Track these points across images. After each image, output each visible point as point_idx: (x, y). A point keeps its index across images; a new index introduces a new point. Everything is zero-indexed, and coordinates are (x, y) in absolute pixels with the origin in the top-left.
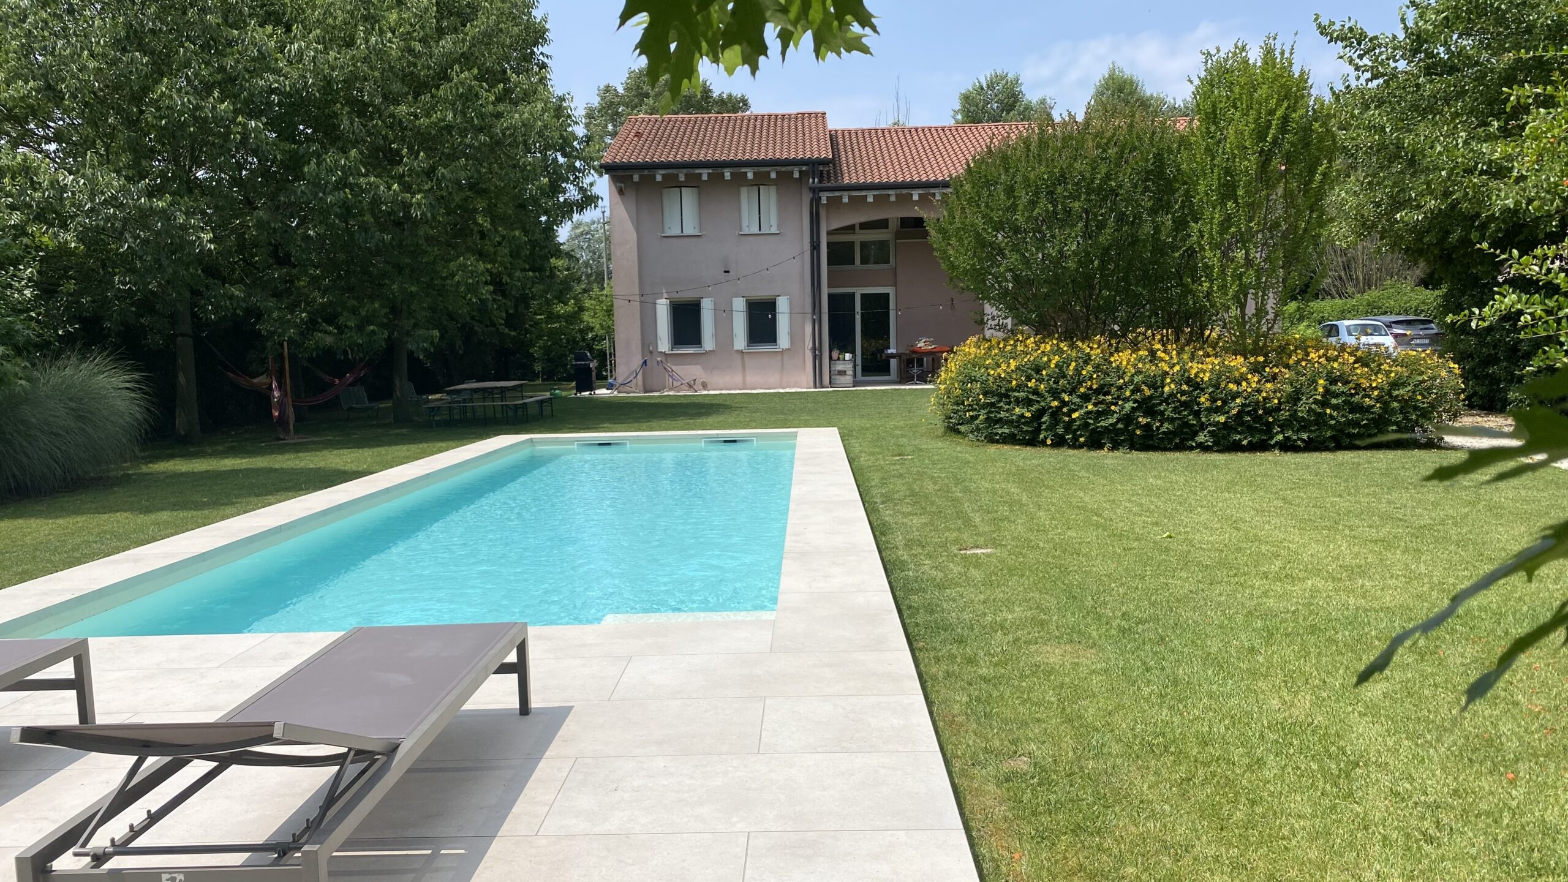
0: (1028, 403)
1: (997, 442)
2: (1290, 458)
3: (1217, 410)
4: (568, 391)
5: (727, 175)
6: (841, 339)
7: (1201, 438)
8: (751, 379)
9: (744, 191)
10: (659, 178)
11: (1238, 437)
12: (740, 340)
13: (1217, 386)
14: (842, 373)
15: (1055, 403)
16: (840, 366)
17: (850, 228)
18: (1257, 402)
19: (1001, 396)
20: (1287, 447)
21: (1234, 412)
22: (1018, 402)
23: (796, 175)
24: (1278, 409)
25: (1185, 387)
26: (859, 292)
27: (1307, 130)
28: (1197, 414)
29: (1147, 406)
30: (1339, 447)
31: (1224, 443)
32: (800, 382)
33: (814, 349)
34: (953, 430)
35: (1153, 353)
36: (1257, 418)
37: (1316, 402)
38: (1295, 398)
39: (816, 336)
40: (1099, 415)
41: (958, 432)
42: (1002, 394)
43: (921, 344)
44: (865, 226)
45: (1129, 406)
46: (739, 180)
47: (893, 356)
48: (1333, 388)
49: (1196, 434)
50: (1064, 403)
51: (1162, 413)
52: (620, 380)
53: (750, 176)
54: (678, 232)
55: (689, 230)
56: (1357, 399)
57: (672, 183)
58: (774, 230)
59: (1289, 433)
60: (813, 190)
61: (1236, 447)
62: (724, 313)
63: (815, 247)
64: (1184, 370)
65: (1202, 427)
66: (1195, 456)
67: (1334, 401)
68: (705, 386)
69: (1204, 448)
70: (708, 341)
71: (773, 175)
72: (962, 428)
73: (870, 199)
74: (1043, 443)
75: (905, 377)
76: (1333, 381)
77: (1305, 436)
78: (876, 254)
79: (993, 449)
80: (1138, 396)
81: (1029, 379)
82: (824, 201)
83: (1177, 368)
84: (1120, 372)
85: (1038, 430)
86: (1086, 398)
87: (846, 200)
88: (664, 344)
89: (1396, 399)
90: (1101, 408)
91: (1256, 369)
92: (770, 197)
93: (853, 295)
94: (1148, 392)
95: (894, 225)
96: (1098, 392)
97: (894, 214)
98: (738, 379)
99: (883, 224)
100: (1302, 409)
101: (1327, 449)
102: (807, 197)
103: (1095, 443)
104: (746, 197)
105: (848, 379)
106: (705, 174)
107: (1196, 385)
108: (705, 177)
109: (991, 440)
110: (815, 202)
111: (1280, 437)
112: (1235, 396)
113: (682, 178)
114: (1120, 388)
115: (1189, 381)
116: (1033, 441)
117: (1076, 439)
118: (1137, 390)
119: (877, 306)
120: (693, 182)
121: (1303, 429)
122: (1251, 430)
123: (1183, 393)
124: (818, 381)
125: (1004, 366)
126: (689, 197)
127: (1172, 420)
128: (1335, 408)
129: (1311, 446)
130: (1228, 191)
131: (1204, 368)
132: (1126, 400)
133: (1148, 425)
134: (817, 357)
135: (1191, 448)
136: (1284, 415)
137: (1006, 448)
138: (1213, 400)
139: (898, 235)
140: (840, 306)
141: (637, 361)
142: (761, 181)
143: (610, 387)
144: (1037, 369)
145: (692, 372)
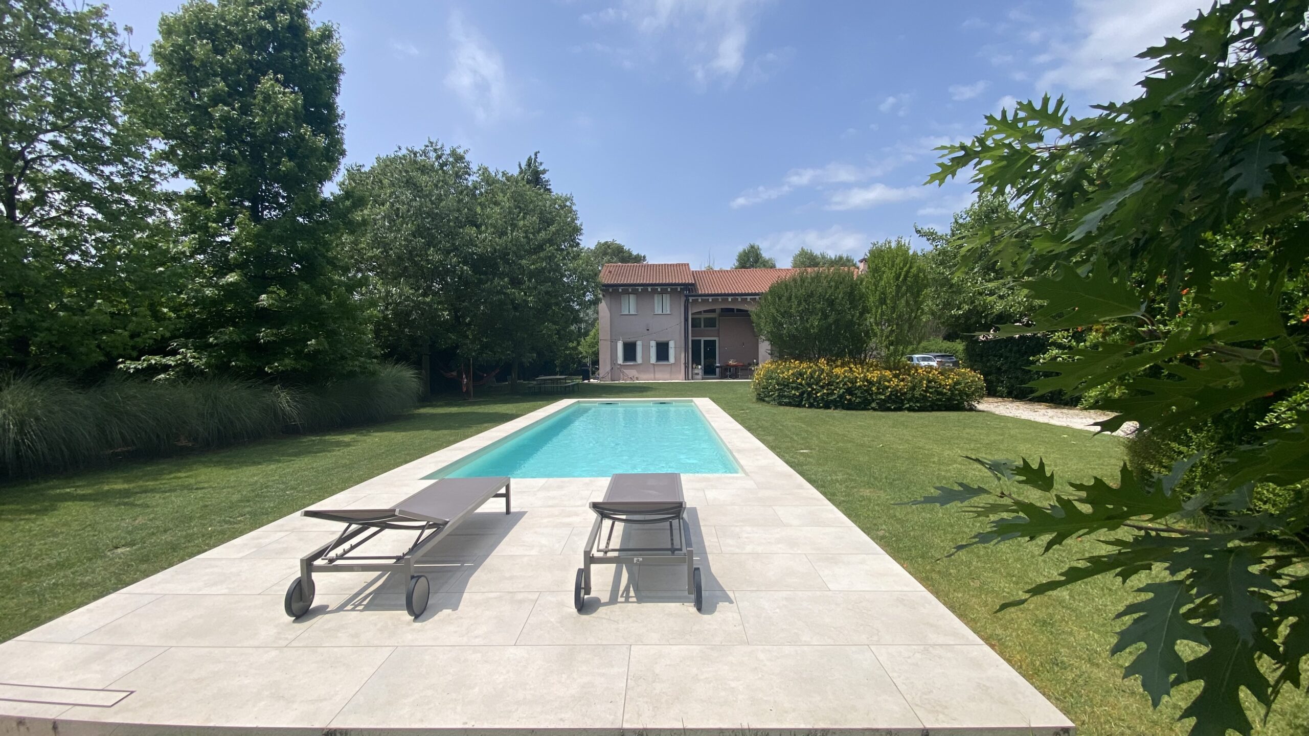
0: (797, 389)
1: (783, 405)
2: (912, 414)
3: (880, 393)
4: (578, 380)
5: (650, 290)
6: (696, 360)
7: (873, 405)
8: (657, 376)
9: (656, 296)
10: (620, 290)
11: (889, 405)
12: (653, 359)
13: (880, 383)
14: (697, 374)
15: (810, 389)
16: (696, 371)
17: (700, 313)
18: (897, 390)
19: (785, 386)
20: (910, 409)
21: (888, 394)
22: (793, 388)
23: (679, 290)
24: (905, 393)
25: (866, 383)
26: (703, 339)
27: (917, 276)
28: (871, 395)
29: (849, 391)
30: (933, 410)
31: (883, 407)
32: (679, 378)
33: (685, 363)
34: (761, 399)
35: (851, 368)
36: (897, 397)
37: (923, 390)
38: (913, 388)
39: (686, 358)
40: (828, 394)
41: (764, 401)
42: (785, 384)
43: (730, 362)
44: (705, 311)
45: (841, 391)
46: (654, 291)
47: (718, 367)
48: (930, 385)
49: (870, 403)
50: (813, 389)
51: (856, 394)
52: (601, 376)
53: (659, 290)
54: (627, 313)
55: (632, 312)
56: (940, 389)
57: (625, 292)
58: (668, 312)
59: (911, 404)
60: (686, 296)
61: (889, 409)
62: (646, 348)
63: (686, 320)
64: (865, 376)
65: (873, 400)
66: (870, 412)
67: (930, 390)
68: (637, 379)
69: (874, 409)
70: (639, 360)
71: (669, 290)
72: (767, 399)
73: (710, 300)
74: (804, 406)
75: (723, 376)
76: (929, 381)
77: (918, 405)
78: (710, 323)
79: (782, 408)
80: (846, 386)
81: (798, 379)
82: (691, 301)
83: (862, 375)
84: (837, 376)
85: (802, 400)
86: (823, 387)
87: (700, 300)
88: (620, 361)
89: (956, 390)
90: (829, 391)
91: (896, 376)
92: (667, 299)
93: (700, 341)
94: (850, 385)
95: (718, 311)
96: (828, 384)
97: (718, 307)
98: (652, 376)
99: (713, 311)
100: (917, 393)
101: (928, 411)
102: (683, 299)
103: (827, 406)
104: (657, 298)
105: (700, 377)
106: (640, 289)
107: (871, 383)
108: (640, 290)
109: (780, 404)
110: (687, 301)
111: (908, 405)
112: (888, 387)
113: (630, 290)
114: (838, 383)
115: (867, 381)
116: (799, 405)
117: (818, 404)
118: (845, 384)
119: (710, 345)
120: (635, 292)
121: (917, 402)
122: (894, 402)
123: (865, 386)
124: (687, 378)
125: (786, 373)
126: (632, 298)
127: (860, 397)
128: (931, 393)
129: (921, 409)
130: (883, 301)
131: (874, 375)
132: (840, 388)
133: (850, 399)
134: (686, 367)
135: (869, 409)
136: (909, 396)
137: (787, 408)
138: (878, 389)
139: (720, 315)
140: (696, 344)
141: (608, 368)
142: (664, 292)
143: (597, 379)
144: (801, 374)
145: (632, 373)
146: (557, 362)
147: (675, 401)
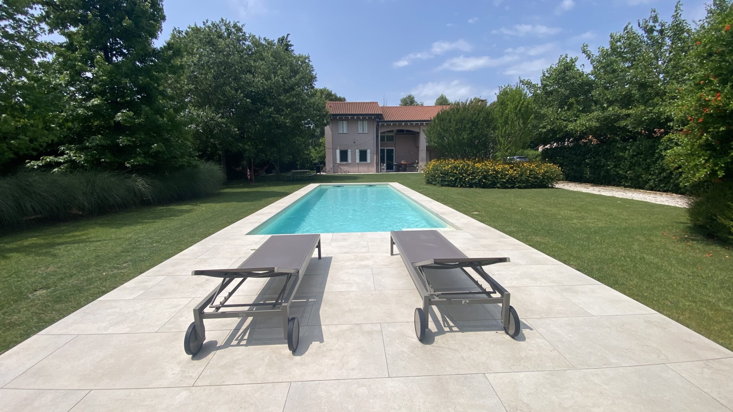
0: (453, 176)
1: (444, 186)
2: (520, 190)
3: (503, 178)
4: (314, 173)
5: (355, 118)
6: (382, 161)
7: (498, 185)
8: (360, 170)
9: (359, 122)
10: (338, 118)
11: (507, 185)
12: (358, 161)
13: (502, 172)
14: (384, 169)
15: (461, 176)
16: (383, 167)
17: (384, 132)
18: (512, 176)
19: (446, 174)
20: (519, 188)
21: (507, 178)
22: (450, 176)
23: (373, 118)
24: (517, 178)
25: (494, 172)
26: (386, 148)
27: (527, 107)
28: (497, 179)
29: (485, 177)
30: (532, 188)
31: (504, 186)
32: (372, 171)
33: (377, 163)
34: (429, 182)
35: (486, 164)
36: (512, 180)
37: (527, 176)
38: (521, 175)
39: (377, 159)
40: (472, 179)
41: (431, 184)
42: (446, 173)
43: (402, 162)
44: (387, 132)
45: (480, 177)
46: (358, 119)
47: (395, 165)
48: (531, 173)
49: (497, 184)
50: (463, 176)
51: (488, 179)
52: (327, 170)
53: (361, 118)
54: (342, 132)
55: (345, 132)
56: (537, 176)
57: (341, 119)
58: (367, 132)
59: (520, 184)
60: (378, 122)
61: (507, 188)
62: (354, 154)
63: (377, 137)
64: (494, 168)
65: (498, 182)
66: (496, 189)
67: (531, 176)
68: (348, 172)
69: (498, 188)
70: (350, 160)
71: (367, 118)
72: (434, 183)
73: (392, 125)
74: (457, 186)
75: (398, 170)
76: (531, 171)
77: (524, 185)
78: (390, 139)
79: (444, 188)
80: (483, 175)
81: (454, 170)
82: (380, 125)
83: (492, 168)
84: (478, 169)
85: (456, 183)
86: (469, 175)
87: (385, 125)
88: (338, 161)
89: (545, 176)
90: (473, 178)
91: (512, 168)
92: (366, 123)
93: (384, 149)
94: (485, 174)
95: (395, 132)
96: (472, 173)
97: (395, 129)
98: (357, 170)
99: (392, 131)
100: (523, 178)
101: (529, 188)
102: (375, 124)
103: (471, 186)
104: (360, 123)
105: (385, 170)
106: (350, 117)
107: (497, 172)
108: (350, 118)
109: (442, 186)
110: (378, 125)
111: (518, 185)
112: (507, 175)
113: (344, 118)
114: (478, 172)
115: (495, 171)
116: (454, 186)
117: (466, 185)
118: (482, 173)
119: (390, 152)
120: (347, 119)
121: (523, 183)
122: (510, 183)
123: (494, 174)
124: (377, 171)
125: (446, 167)
126: (345, 123)
127: (491, 181)
128: (531, 178)
129: (525, 188)
130: (506, 123)
131: (499, 168)
132: (479, 176)
133: (485, 182)
134: (377, 165)
135: (495, 188)
136: (519, 180)
137: (447, 188)
138: (501, 176)
139: (396, 134)
140: (382, 151)
141: (332, 166)
142: (364, 119)
143: (325, 172)
144: (456, 168)
145: (345, 168)
146: (298, 163)
147: (378, 184)
